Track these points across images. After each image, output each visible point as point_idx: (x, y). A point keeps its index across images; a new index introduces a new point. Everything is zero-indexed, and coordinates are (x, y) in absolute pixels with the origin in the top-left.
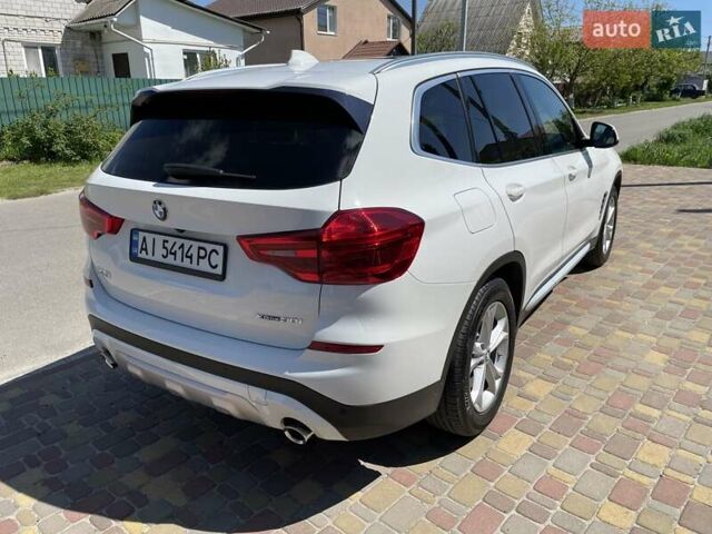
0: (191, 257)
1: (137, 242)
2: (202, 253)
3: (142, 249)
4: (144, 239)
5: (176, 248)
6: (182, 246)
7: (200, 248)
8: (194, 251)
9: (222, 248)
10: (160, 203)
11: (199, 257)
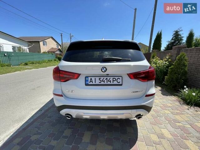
0: (110, 81)
1: (88, 80)
2: (114, 80)
3: (90, 82)
4: (91, 79)
5: (104, 79)
6: (107, 79)
7: (113, 78)
8: (111, 80)
9: (121, 77)
10: (105, 68)
11: (113, 81)
